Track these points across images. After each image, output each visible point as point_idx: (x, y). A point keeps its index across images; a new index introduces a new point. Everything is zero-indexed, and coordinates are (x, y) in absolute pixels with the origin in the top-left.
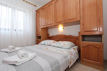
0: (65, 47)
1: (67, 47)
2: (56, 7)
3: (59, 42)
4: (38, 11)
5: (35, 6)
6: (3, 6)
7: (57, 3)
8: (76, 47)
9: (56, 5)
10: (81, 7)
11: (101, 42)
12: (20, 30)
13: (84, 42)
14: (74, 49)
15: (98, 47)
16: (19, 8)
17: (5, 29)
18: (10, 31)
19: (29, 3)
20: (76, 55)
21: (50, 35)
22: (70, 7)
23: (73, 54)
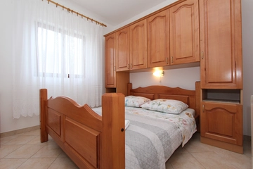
0: (171, 110)
1: (175, 111)
2: (151, 31)
3: (159, 101)
4: (111, 38)
5: (103, 25)
6: (49, 29)
7: (153, 24)
8: (191, 111)
9: (151, 28)
10: (202, 38)
11: (240, 102)
12: (76, 76)
13: (207, 102)
14: (188, 114)
15: (233, 111)
16: (76, 32)
17: (52, 75)
18: (60, 79)
19: (92, 20)
20: (192, 126)
21: (134, 87)
22: (180, 36)
23: (188, 123)
